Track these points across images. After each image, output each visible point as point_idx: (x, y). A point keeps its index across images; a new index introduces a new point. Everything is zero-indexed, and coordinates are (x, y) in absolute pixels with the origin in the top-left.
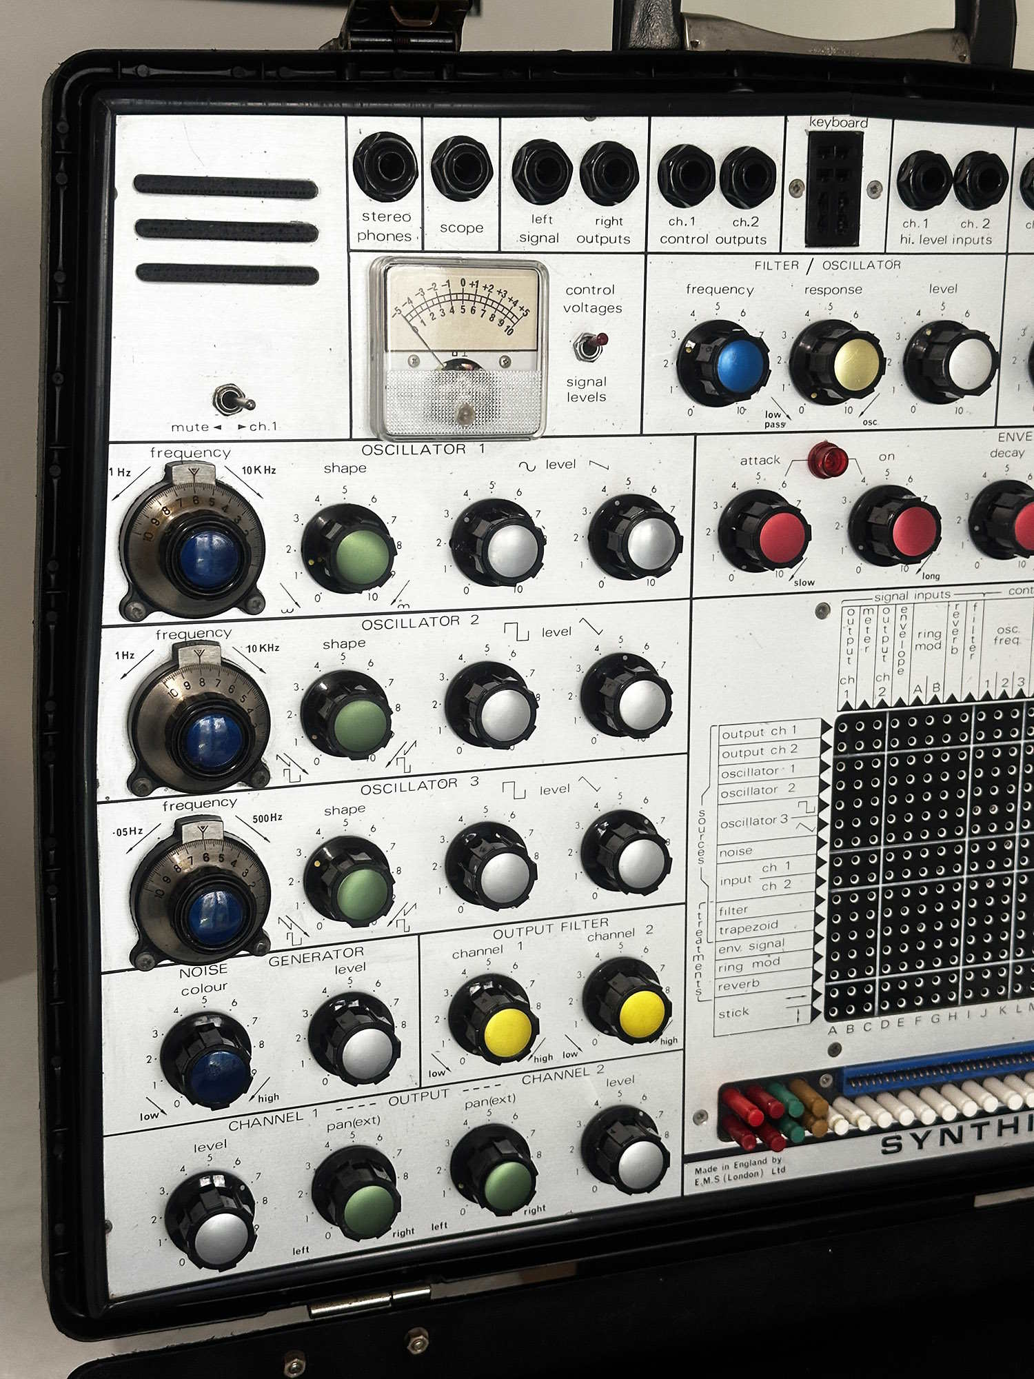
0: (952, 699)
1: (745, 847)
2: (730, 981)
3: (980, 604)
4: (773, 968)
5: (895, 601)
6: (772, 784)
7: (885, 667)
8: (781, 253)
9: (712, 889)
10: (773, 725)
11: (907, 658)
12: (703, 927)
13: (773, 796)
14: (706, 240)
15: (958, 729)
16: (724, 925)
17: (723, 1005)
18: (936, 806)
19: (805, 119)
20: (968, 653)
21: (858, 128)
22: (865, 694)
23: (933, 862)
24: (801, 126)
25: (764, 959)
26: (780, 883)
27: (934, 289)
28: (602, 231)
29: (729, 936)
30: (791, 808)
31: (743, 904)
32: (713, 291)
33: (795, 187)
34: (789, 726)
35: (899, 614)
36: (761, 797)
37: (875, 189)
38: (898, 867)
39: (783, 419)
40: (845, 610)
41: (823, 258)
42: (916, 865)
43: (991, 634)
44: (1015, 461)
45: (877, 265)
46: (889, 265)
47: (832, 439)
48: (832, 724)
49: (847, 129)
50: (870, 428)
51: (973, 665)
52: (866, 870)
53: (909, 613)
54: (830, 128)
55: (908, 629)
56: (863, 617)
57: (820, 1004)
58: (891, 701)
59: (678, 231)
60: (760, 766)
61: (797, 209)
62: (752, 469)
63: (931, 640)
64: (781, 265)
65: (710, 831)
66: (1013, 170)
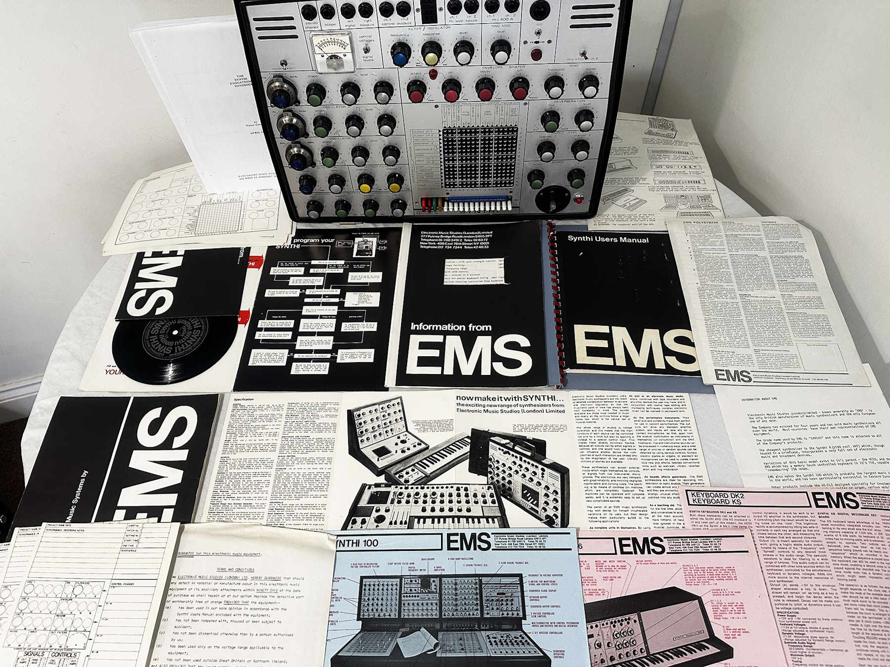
0: (473, 126)
1: (422, 154)
2: (421, 179)
3: (480, 106)
4: (431, 178)
5: (456, 104)
6: (428, 142)
7: (455, 119)
8: (416, 26)
9: (415, 162)
10: (426, 130)
11: (460, 118)
12: (413, 169)
13: (427, 145)
14: (393, 24)
15: (476, 133)
17: (420, 183)
18: (471, 148)
20: (477, 117)
22: (450, 125)
23: (471, 159)
25: (429, 176)
26: (431, 162)
27: (461, 33)
28: (366, 23)
29: (420, 171)
30: (432, 147)
31: (423, 165)
32: (398, 35)
33: (418, 10)
34: (430, 131)
35: (457, 108)
36: (424, 145)
37: (441, 9)
38: (461, 160)
39: (421, 64)
40: (442, 106)
41: (428, 26)
42: (466, 160)
43: (483, 112)
44: (487, 74)
45: (443, 28)
46: (446, 27)
47: (435, 68)
48: (441, 130)
50: (445, 66)
51: (478, 120)
52: (453, 160)
53: (460, 107)
55: (460, 111)
56: (448, 108)
57: (443, 185)
58: (457, 126)
59: (387, 22)
60: (424, 139)
61: (419, 15)
62: (414, 75)
63: (467, 113)
64: (416, 29)
65: (413, 151)
66: (482, 3)
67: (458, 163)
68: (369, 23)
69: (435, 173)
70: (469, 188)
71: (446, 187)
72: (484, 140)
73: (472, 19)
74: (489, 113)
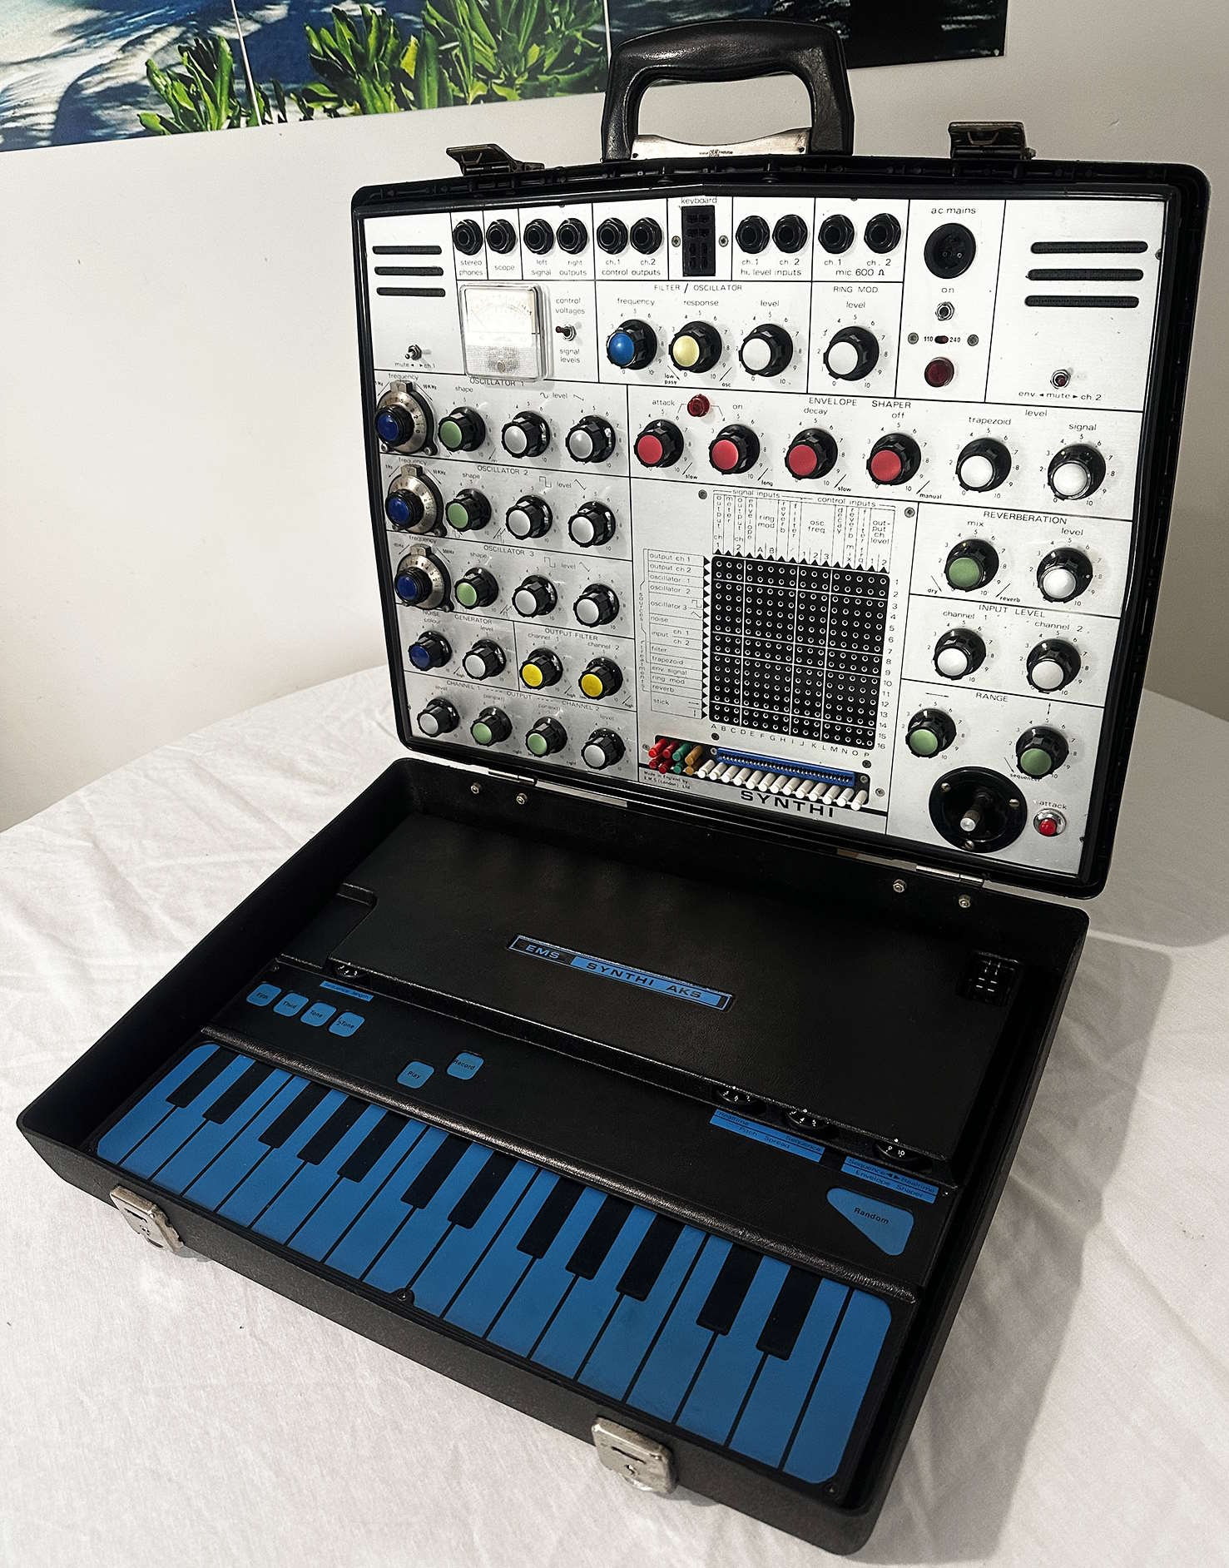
0: (781, 559)
1: (664, 617)
2: (659, 685)
3: (799, 504)
4: (680, 685)
5: (745, 495)
6: (679, 587)
7: (740, 534)
8: (669, 280)
9: (648, 635)
10: (677, 555)
11: (753, 530)
12: (644, 653)
13: (678, 594)
14: (626, 273)
15: (788, 578)
16: (656, 656)
17: (656, 696)
18: (774, 620)
19: (679, 199)
20: (791, 533)
21: (710, 203)
22: (728, 547)
23: (773, 652)
24: (676, 204)
25: (676, 679)
26: (684, 641)
27: (762, 303)
28: (572, 268)
29: (657, 662)
30: (688, 602)
31: (665, 647)
32: (632, 302)
33: (675, 241)
34: (686, 557)
35: (748, 503)
36: (671, 593)
37: (723, 241)
38: (752, 648)
39: (675, 379)
40: (716, 496)
41: (695, 282)
42: (763, 650)
43: (806, 523)
44: (819, 417)
45: (727, 287)
46: (734, 288)
47: (704, 393)
48: (710, 560)
49: (704, 204)
50: (726, 388)
51: (794, 542)
52: (733, 646)
53: (754, 503)
54: (694, 204)
55: (753, 513)
56: (726, 502)
57: (707, 710)
58: (744, 554)
59: (612, 268)
60: (671, 576)
61: (677, 253)
62: (659, 407)
63: (768, 522)
64: (669, 287)
65: (646, 605)
66: (814, 226)
67: (742, 656)
68: (578, 268)
69: (690, 674)
70: (766, 730)
71: (712, 718)
72: (807, 601)
73: (790, 268)
74: (820, 527)
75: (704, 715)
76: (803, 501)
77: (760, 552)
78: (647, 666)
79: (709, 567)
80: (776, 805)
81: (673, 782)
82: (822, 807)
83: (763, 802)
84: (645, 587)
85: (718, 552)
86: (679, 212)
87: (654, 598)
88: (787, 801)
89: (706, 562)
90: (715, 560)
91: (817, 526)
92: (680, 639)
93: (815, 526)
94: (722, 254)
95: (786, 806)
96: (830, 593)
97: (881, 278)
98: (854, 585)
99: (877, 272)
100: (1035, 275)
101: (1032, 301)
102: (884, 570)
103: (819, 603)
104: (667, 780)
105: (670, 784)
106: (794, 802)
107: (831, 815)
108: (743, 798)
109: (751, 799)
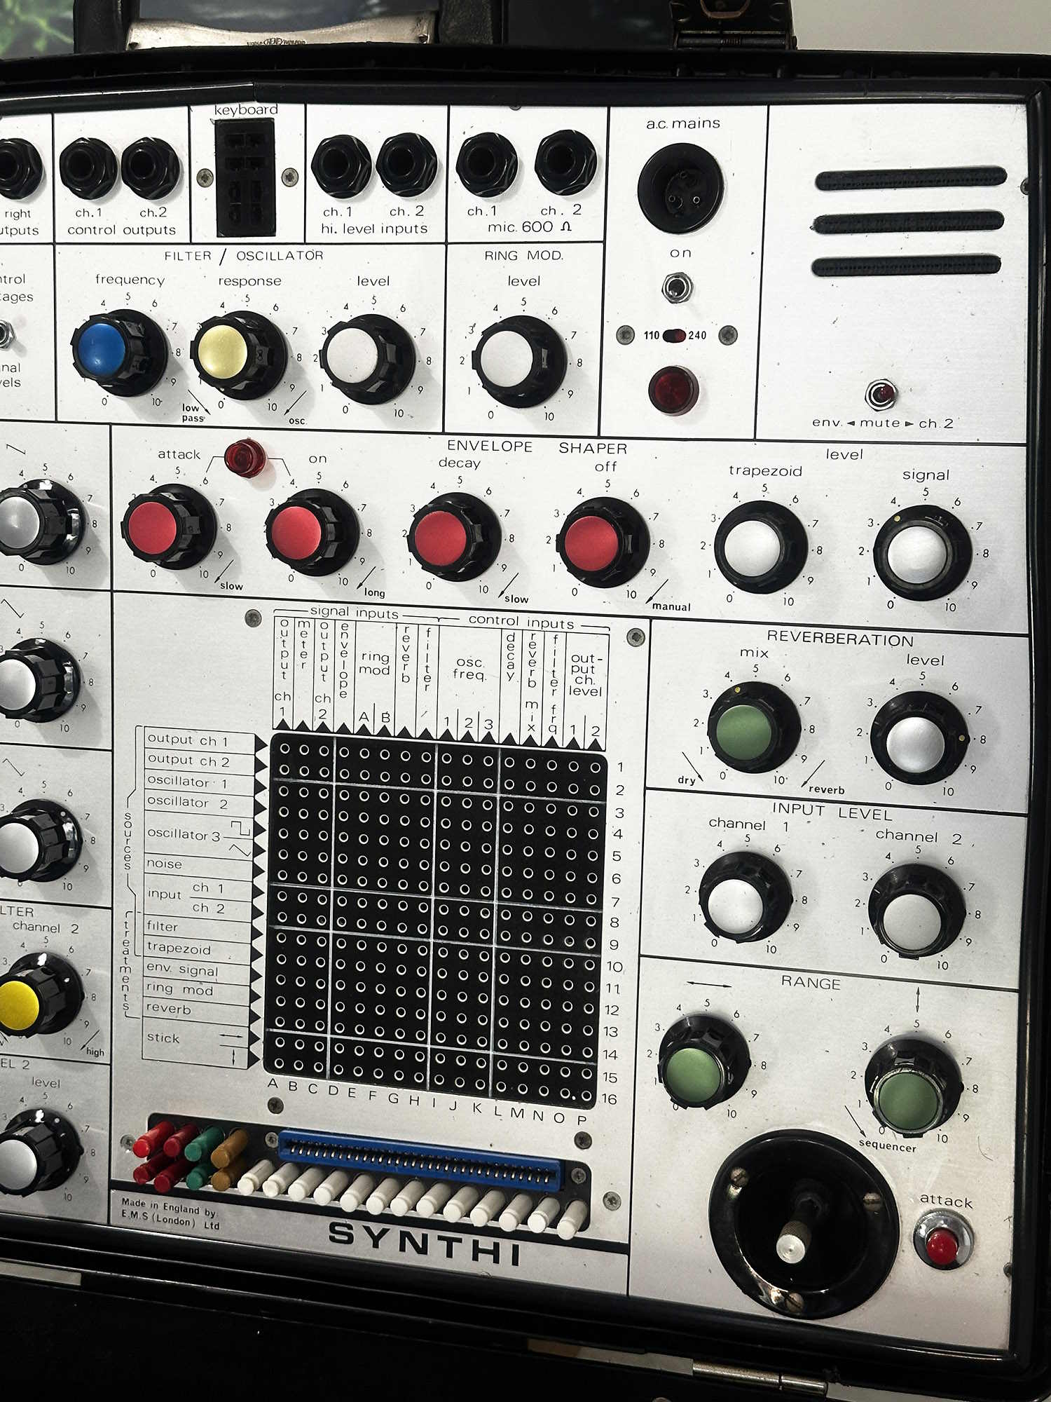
0: (404, 733)
1: (174, 860)
2: (159, 1002)
3: (434, 630)
4: (205, 998)
5: (334, 616)
6: (203, 798)
7: (324, 688)
8: (191, 243)
9: (140, 898)
10: (200, 735)
11: (350, 679)
12: (130, 937)
13: (203, 810)
14: (113, 230)
15: (418, 770)
16: (153, 940)
17: (153, 1027)
18: (393, 852)
19: (210, 109)
20: (422, 683)
21: (268, 115)
22: (302, 714)
23: (392, 917)
24: (206, 116)
25: (196, 986)
26: (213, 906)
27: (361, 282)
28: (11, 223)
29: (157, 953)
30: (223, 825)
31: (172, 922)
32: (123, 281)
33: (204, 178)
34: (219, 737)
35: (339, 631)
36: (189, 809)
37: (290, 177)
38: (350, 913)
39: (201, 413)
40: (278, 620)
41: (236, 248)
42: (373, 916)
43: (448, 664)
44: (467, 473)
45: (296, 255)
46: (310, 255)
47: (256, 436)
48: (268, 742)
49: (256, 116)
50: (296, 427)
51: (427, 699)
52: (314, 911)
53: (351, 631)
54: (237, 116)
55: (350, 649)
56: (298, 631)
57: (258, 1049)
58: (333, 726)
59: (85, 222)
60: (189, 776)
61: (206, 199)
62: (171, 463)
63: (377, 664)
65: (136, 839)
66: (448, 152)
67: (331, 931)
68: (23, 223)
69: (224, 974)
70: (379, 1083)
71: (269, 1067)
72: (454, 812)
73: (409, 220)
74: (474, 670)
75: (252, 1059)
76: (442, 622)
77: (364, 722)
78: (135, 964)
79: (265, 756)
80: (402, 1249)
81: (183, 1216)
82: (496, 1245)
83: (376, 1245)
84: (137, 804)
85: (283, 725)
86: (211, 131)
87: (156, 821)
88: (425, 1237)
89: (259, 745)
90: (277, 740)
91: (469, 669)
92: (206, 903)
93: (466, 669)
94: (286, 200)
95: (423, 1250)
96: (498, 795)
97: (566, 236)
98: (541, 776)
99: (558, 226)
100: (827, 225)
101: (825, 268)
102: (595, 746)
103: (478, 815)
104: (171, 1215)
105: (177, 1222)
106: (440, 1238)
107: (515, 1262)
108: (332, 1239)
109: (350, 1240)
